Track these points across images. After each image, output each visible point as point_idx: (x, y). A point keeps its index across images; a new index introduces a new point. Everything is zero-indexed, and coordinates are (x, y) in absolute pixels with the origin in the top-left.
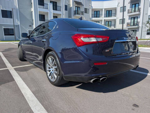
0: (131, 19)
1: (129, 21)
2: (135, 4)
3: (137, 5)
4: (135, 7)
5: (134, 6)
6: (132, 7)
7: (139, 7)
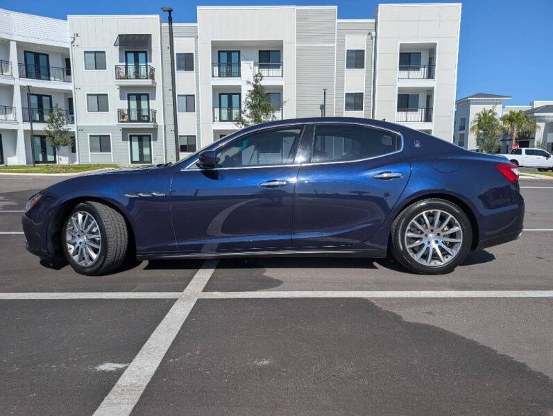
0: (129, 99)
1: (124, 105)
2: (136, 54)
3: (142, 56)
4: (136, 61)
5: (131, 56)
6: (126, 62)
7: (149, 64)
